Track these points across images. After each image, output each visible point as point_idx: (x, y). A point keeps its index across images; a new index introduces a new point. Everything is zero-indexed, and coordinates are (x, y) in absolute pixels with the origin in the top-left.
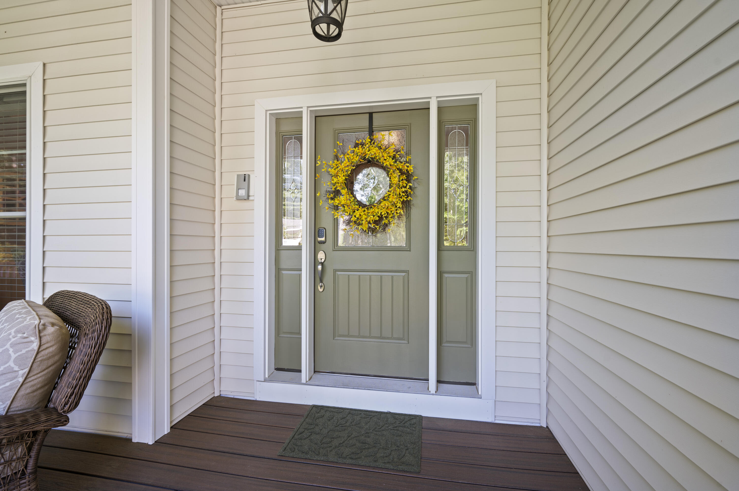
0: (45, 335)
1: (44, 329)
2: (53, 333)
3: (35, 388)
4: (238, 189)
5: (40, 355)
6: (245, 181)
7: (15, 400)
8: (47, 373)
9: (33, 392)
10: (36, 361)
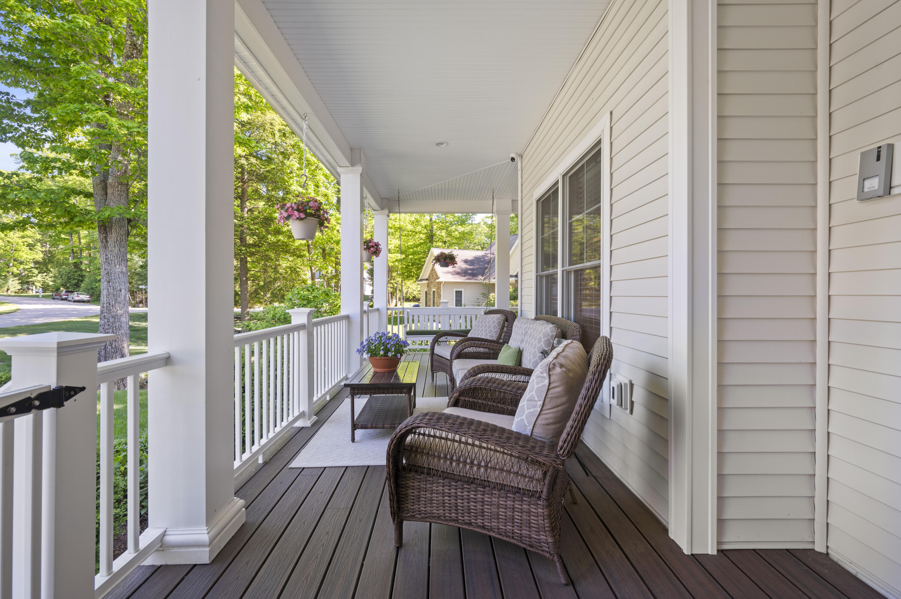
0: (553, 374)
1: (554, 368)
2: (559, 374)
3: (548, 421)
4: (863, 180)
5: (550, 392)
6: (878, 159)
7: (535, 426)
8: (557, 411)
9: (548, 424)
10: (548, 396)
